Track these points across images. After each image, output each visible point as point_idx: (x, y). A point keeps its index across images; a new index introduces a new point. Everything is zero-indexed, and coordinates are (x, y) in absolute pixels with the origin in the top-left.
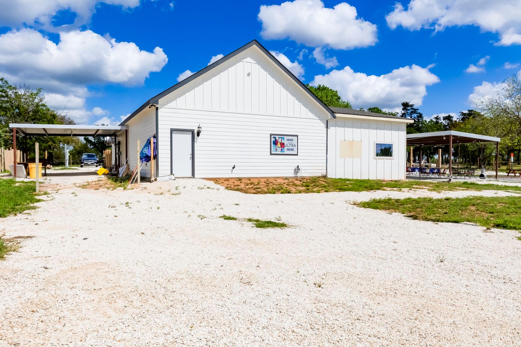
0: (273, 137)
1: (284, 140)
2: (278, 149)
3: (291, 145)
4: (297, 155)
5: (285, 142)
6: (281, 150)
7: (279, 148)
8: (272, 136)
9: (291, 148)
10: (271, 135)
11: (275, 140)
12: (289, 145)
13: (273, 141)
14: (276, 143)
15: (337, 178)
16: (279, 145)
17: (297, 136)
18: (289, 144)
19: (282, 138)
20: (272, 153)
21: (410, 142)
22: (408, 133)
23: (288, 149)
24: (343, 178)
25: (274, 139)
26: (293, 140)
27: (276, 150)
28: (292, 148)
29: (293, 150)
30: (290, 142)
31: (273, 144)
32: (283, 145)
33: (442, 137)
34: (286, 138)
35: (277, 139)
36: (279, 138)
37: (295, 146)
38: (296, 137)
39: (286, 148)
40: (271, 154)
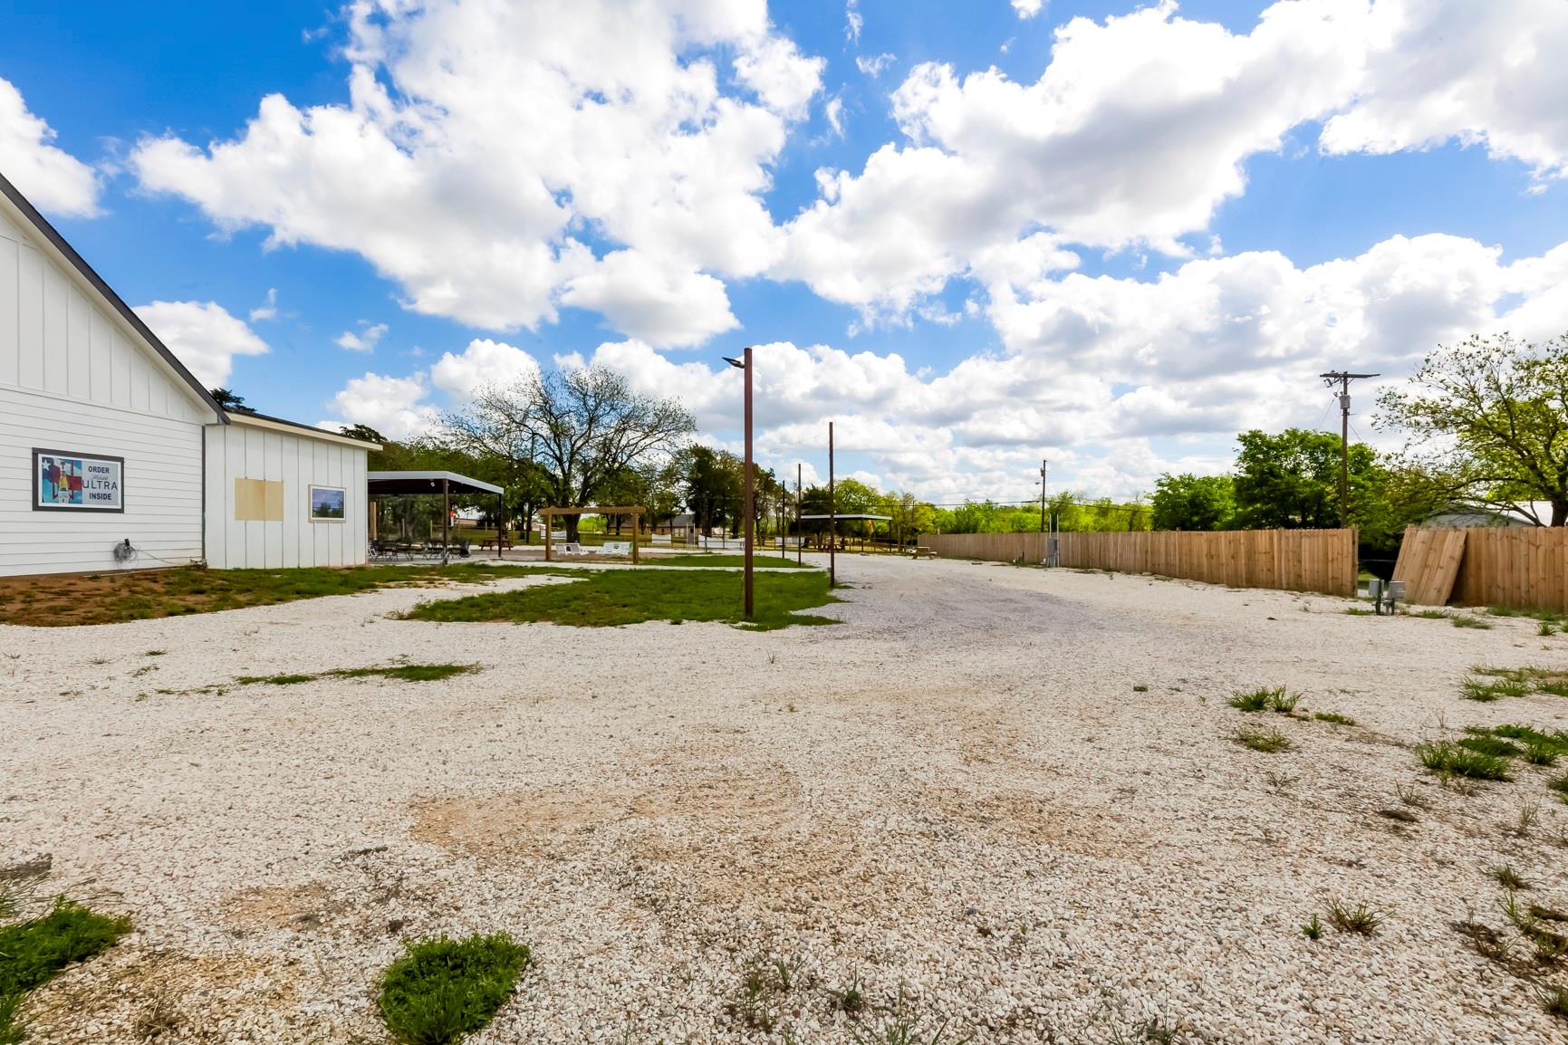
0: (44, 459)
1: (80, 468)
2: (60, 493)
3: (102, 484)
4: (121, 511)
5: (86, 475)
6: (72, 497)
7: (64, 489)
8: (40, 456)
9: (102, 491)
10: (36, 452)
11: (52, 466)
12: (96, 484)
13: (44, 470)
14: (52, 474)
15: (230, 567)
16: (64, 482)
17: (121, 460)
18: (95, 481)
19: (72, 462)
20: (41, 504)
21: (375, 489)
22: (370, 469)
23: (94, 496)
24: (243, 567)
25: (46, 466)
26: (107, 470)
27: (55, 497)
28: (107, 491)
29: (108, 497)
30: (101, 474)
31: (43, 478)
32: (76, 483)
33: (428, 481)
34: (86, 462)
35: (55, 464)
36: (63, 464)
37: (115, 486)
38: (119, 464)
39: (86, 492)
40: (36, 507)
